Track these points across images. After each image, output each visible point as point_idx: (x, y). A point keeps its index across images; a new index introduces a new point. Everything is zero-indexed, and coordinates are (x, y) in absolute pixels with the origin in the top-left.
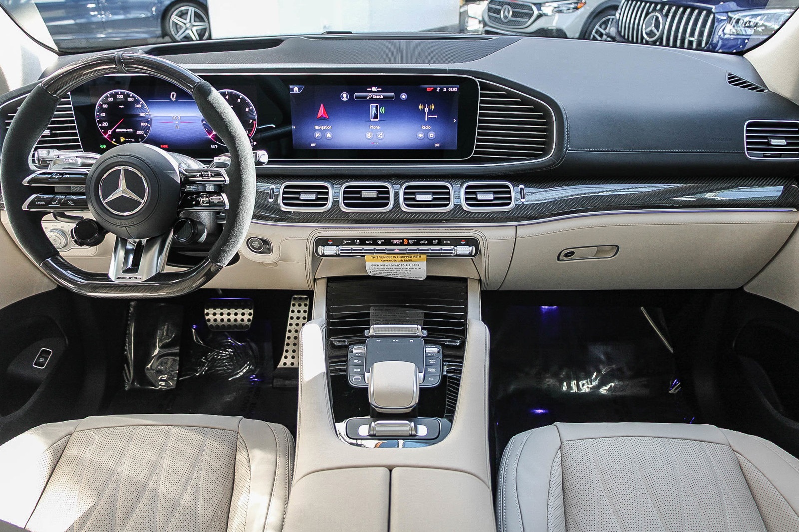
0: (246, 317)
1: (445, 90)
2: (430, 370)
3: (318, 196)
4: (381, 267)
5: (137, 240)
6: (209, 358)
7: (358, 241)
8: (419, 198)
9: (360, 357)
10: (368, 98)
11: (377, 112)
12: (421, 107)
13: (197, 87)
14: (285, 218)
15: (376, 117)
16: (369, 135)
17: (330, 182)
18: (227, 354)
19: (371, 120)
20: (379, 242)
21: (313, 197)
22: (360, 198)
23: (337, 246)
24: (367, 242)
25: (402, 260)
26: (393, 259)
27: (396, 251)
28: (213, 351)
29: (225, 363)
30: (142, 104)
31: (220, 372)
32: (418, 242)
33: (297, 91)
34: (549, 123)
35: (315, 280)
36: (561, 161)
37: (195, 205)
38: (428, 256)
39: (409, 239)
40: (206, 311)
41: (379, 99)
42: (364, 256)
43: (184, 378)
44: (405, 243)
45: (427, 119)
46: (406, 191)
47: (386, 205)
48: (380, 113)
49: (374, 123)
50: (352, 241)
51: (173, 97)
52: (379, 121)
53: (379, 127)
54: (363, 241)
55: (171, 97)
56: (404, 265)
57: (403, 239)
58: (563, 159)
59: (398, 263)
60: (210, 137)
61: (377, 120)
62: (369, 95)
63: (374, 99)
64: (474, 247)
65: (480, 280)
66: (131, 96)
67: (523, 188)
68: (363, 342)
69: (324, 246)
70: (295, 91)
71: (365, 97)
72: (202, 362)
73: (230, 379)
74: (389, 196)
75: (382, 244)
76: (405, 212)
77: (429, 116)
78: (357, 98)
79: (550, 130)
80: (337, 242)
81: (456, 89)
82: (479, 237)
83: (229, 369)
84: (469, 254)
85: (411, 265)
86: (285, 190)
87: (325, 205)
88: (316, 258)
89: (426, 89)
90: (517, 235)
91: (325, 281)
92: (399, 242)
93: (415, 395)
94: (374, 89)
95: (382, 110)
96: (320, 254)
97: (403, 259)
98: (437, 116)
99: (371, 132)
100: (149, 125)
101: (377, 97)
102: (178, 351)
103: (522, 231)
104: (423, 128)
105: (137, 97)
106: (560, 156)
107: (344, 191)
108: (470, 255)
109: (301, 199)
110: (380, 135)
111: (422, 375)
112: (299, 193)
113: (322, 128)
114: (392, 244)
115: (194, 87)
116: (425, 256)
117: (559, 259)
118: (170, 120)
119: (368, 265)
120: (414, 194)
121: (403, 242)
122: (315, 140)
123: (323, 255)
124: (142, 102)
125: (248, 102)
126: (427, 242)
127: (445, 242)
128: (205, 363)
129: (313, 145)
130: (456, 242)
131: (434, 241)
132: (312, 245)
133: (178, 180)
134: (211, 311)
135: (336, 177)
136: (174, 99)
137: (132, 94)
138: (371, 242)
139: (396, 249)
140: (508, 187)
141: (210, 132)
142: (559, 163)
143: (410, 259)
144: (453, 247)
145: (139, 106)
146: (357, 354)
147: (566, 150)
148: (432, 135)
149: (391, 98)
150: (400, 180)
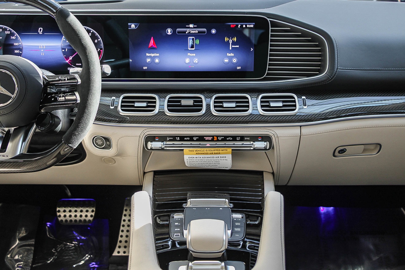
0: (89, 214)
1: (244, 26)
2: (236, 229)
3: (148, 104)
4: (196, 159)
5: (6, 129)
6: (58, 249)
7: (178, 138)
8: (225, 105)
9: (180, 221)
10: (187, 33)
11: (193, 43)
12: (226, 39)
13: (59, 11)
14: (122, 120)
15: (192, 47)
16: (187, 61)
17: (157, 95)
18: (73, 246)
19: (189, 49)
20: (195, 139)
21: (144, 104)
22: (180, 106)
23: (162, 142)
24: (185, 139)
25: (212, 153)
26: (205, 152)
27: (208, 145)
28: (62, 243)
29: (71, 253)
30: (16, 36)
31: (66, 260)
32: (225, 138)
33: (134, 27)
34: (323, 50)
35: (144, 173)
36: (333, 77)
37: (54, 101)
38: (232, 150)
39: (217, 137)
40: (58, 209)
41: (195, 33)
42: (183, 150)
43: (37, 265)
44: (215, 140)
45: (231, 49)
46: (215, 100)
47: (200, 110)
48: (196, 44)
49: (191, 52)
50: (174, 138)
51: (40, 31)
52: (195, 50)
53: (195, 54)
54: (182, 138)
55: (39, 32)
56: (214, 157)
57: (213, 136)
58: (335, 75)
59: (209, 156)
60: (67, 62)
61: (194, 49)
62: (188, 31)
63: (192, 33)
64: (268, 143)
65: (273, 173)
66: (8, 30)
67: (305, 99)
68: (182, 211)
69: (152, 142)
70: (132, 27)
71: (185, 32)
72: (53, 252)
73: (74, 266)
74: (202, 104)
75: (197, 140)
76: (215, 115)
77: (233, 46)
78: (179, 32)
79: (324, 56)
80: (162, 138)
81: (253, 25)
82: (271, 135)
83: (73, 258)
84: (264, 147)
85: (220, 157)
86: (123, 100)
87: (153, 110)
88: (146, 152)
89: (230, 25)
90: (302, 133)
91: (152, 174)
92: (210, 138)
93: (224, 243)
94: (191, 26)
95: (197, 42)
96: (149, 148)
97: (214, 152)
98: (238, 46)
99: (189, 58)
100: (21, 52)
101: (194, 32)
102: (34, 243)
103: (305, 130)
104: (228, 55)
105: (13, 31)
106: (332, 73)
107: (168, 100)
108: (265, 149)
109: (135, 106)
110: (196, 61)
111: (229, 232)
112: (134, 102)
113: (152, 55)
114: (205, 140)
115: (57, 11)
116: (230, 150)
117: (334, 155)
118: (37, 49)
119: (186, 157)
120: (221, 102)
121: (214, 138)
122: (147, 64)
123: (152, 149)
124: (16, 34)
125: (97, 36)
126: (231, 139)
127: (245, 139)
128: (55, 253)
129: (145, 68)
130: (255, 138)
131: (237, 138)
132: (143, 141)
133: (41, 82)
134: (62, 209)
135: (162, 91)
136: (40, 33)
137: (9, 28)
138: (189, 139)
139: (208, 144)
140: (293, 97)
141: (67, 58)
142: (332, 79)
143: (219, 152)
144: (252, 142)
145: (13, 38)
146: (177, 219)
147: (337, 69)
148: (235, 60)
149: (204, 32)
150: (210, 93)
